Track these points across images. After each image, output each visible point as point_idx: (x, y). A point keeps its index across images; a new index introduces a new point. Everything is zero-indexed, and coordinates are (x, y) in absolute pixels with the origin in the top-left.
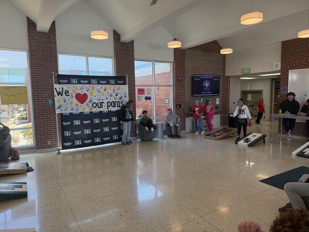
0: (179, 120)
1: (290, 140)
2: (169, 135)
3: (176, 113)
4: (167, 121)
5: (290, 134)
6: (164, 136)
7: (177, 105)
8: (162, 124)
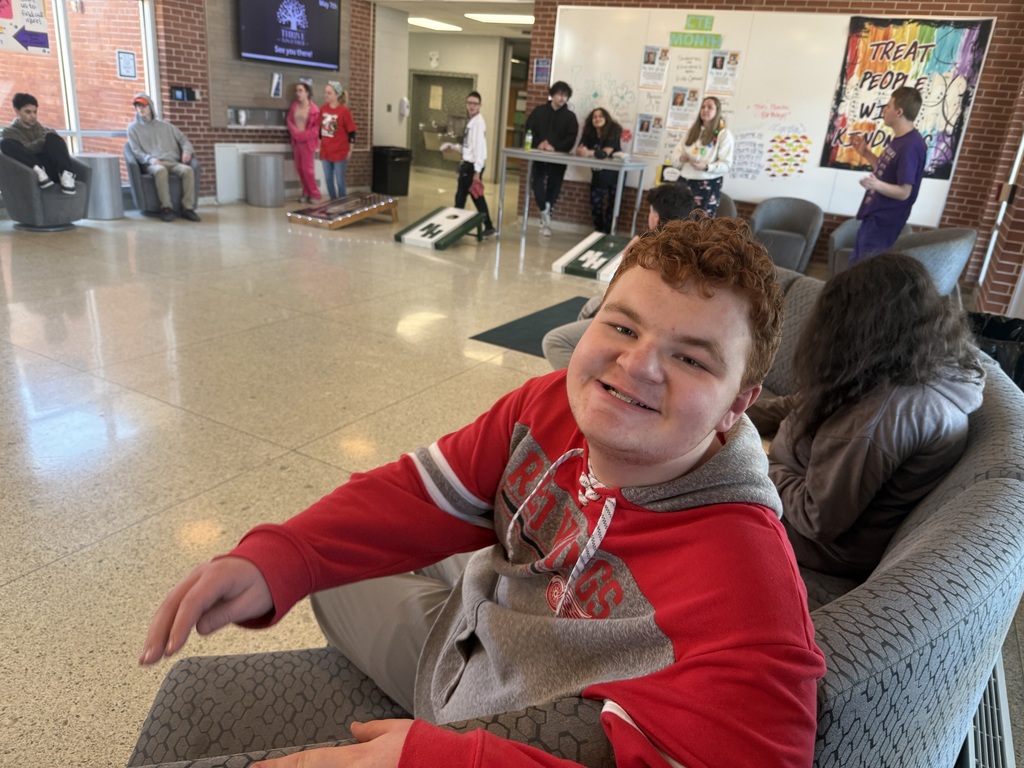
0: (188, 149)
1: (546, 232)
2: (150, 209)
3: (172, 122)
4: (136, 152)
5: (548, 217)
6: (128, 214)
7: (173, 88)
8: (114, 163)
